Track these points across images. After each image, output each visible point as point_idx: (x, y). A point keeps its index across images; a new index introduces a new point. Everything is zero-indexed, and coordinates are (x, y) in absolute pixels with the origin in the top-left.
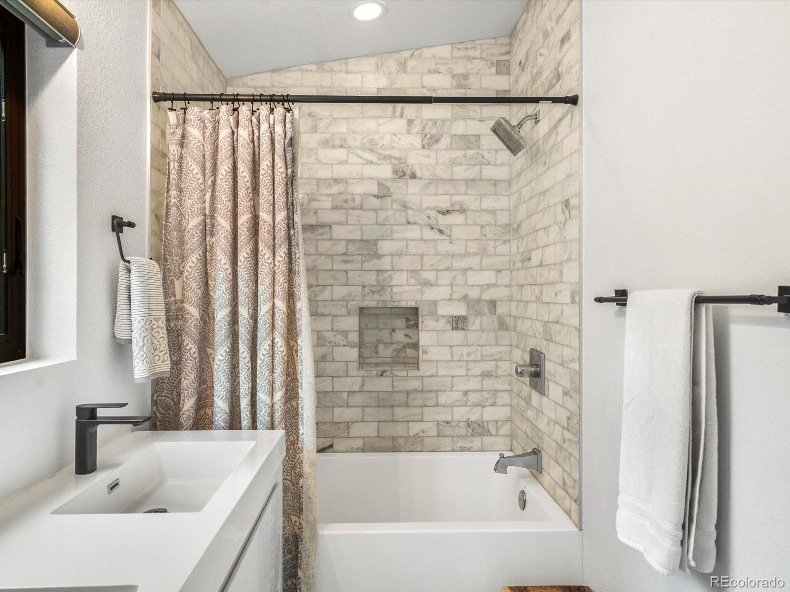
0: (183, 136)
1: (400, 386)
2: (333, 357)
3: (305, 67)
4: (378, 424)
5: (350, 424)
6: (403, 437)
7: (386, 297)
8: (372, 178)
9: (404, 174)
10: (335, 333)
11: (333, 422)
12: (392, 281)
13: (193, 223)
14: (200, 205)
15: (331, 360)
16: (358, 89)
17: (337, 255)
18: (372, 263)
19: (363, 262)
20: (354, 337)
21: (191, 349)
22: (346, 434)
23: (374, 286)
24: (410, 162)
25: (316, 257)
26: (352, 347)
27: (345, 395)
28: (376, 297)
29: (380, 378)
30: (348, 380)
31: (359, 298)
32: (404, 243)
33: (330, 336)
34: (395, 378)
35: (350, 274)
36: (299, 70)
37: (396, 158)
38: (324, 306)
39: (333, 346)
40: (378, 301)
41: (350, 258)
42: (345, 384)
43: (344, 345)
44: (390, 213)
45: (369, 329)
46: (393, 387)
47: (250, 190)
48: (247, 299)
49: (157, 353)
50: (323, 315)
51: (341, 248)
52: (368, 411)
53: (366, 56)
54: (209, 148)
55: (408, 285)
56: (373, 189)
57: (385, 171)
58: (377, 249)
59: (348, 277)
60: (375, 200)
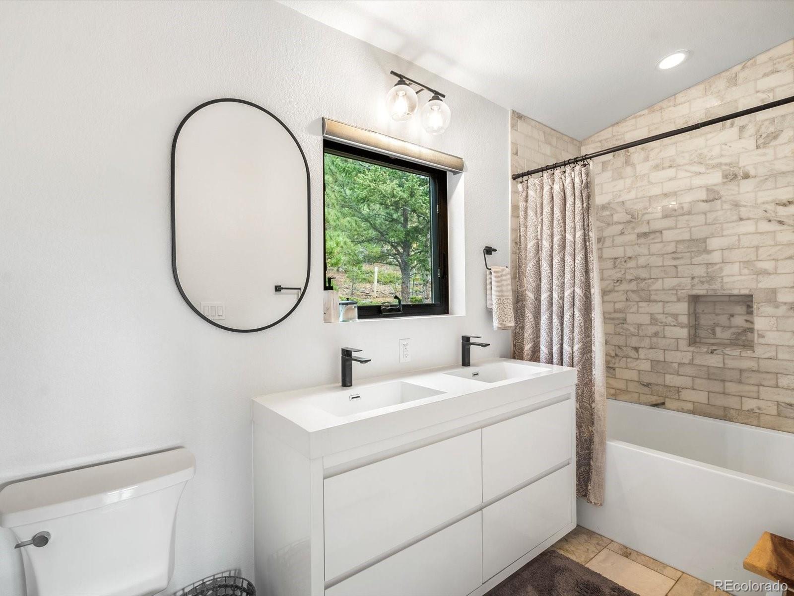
0: (527, 196)
1: (731, 363)
2: (664, 333)
3: (638, 114)
4: (708, 394)
5: (680, 389)
6: (737, 409)
7: (717, 286)
8: (701, 187)
9: (736, 176)
10: (667, 316)
11: (664, 385)
12: (723, 272)
13: (531, 244)
14: (534, 234)
15: (663, 336)
16: (685, 116)
17: (667, 254)
18: (700, 258)
19: (692, 258)
20: (684, 319)
21: (529, 316)
22: (676, 396)
23: (703, 277)
24: (741, 164)
25: (649, 256)
26: (682, 327)
27: (676, 365)
28: (706, 286)
29: (711, 355)
30: (678, 353)
31: (689, 287)
32: (737, 238)
33: (660, 317)
34: (726, 356)
35: (680, 268)
36: (633, 118)
37: (726, 164)
38: (656, 294)
39: (664, 326)
40: (707, 290)
41: (679, 256)
42: (675, 357)
43: (675, 326)
44: (720, 213)
45: (705, 313)
46: (724, 364)
47: (560, 221)
48: (557, 288)
49: (507, 316)
50: (655, 301)
51: (671, 248)
52: (698, 381)
53: (693, 86)
54: (538, 200)
55: (741, 275)
56: (703, 195)
57: (715, 178)
58: (706, 246)
59: (677, 271)
60: (704, 204)
